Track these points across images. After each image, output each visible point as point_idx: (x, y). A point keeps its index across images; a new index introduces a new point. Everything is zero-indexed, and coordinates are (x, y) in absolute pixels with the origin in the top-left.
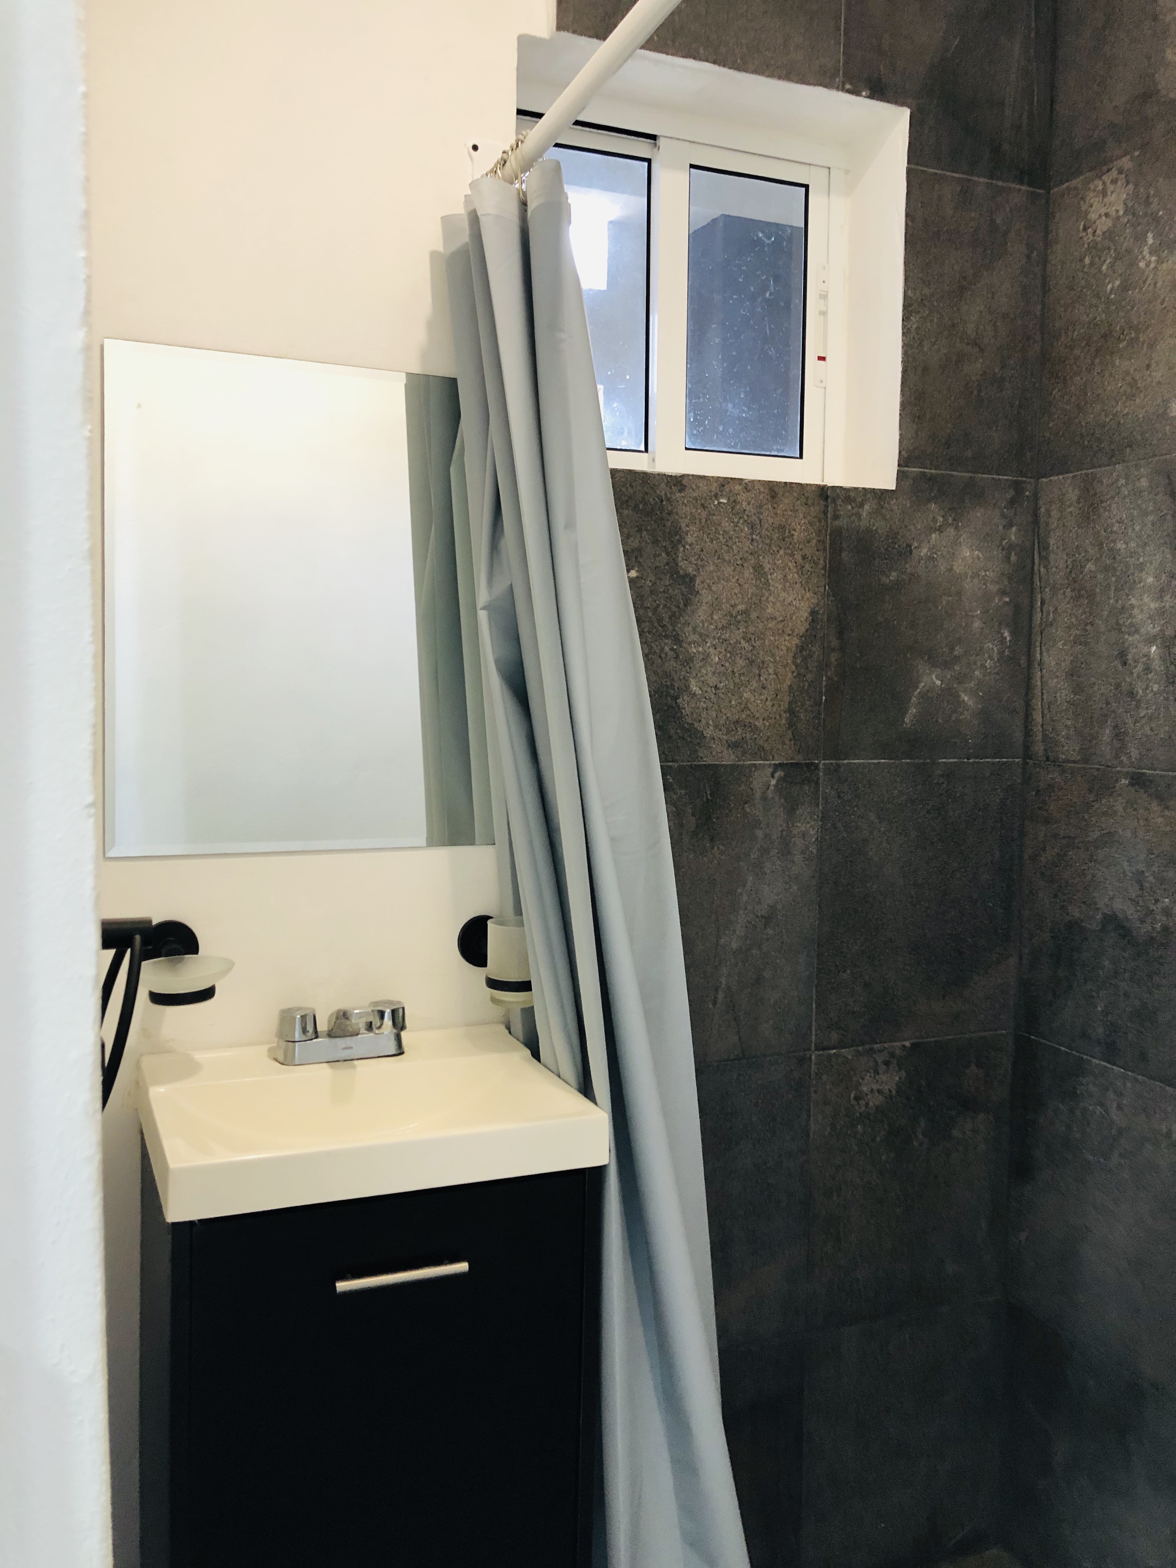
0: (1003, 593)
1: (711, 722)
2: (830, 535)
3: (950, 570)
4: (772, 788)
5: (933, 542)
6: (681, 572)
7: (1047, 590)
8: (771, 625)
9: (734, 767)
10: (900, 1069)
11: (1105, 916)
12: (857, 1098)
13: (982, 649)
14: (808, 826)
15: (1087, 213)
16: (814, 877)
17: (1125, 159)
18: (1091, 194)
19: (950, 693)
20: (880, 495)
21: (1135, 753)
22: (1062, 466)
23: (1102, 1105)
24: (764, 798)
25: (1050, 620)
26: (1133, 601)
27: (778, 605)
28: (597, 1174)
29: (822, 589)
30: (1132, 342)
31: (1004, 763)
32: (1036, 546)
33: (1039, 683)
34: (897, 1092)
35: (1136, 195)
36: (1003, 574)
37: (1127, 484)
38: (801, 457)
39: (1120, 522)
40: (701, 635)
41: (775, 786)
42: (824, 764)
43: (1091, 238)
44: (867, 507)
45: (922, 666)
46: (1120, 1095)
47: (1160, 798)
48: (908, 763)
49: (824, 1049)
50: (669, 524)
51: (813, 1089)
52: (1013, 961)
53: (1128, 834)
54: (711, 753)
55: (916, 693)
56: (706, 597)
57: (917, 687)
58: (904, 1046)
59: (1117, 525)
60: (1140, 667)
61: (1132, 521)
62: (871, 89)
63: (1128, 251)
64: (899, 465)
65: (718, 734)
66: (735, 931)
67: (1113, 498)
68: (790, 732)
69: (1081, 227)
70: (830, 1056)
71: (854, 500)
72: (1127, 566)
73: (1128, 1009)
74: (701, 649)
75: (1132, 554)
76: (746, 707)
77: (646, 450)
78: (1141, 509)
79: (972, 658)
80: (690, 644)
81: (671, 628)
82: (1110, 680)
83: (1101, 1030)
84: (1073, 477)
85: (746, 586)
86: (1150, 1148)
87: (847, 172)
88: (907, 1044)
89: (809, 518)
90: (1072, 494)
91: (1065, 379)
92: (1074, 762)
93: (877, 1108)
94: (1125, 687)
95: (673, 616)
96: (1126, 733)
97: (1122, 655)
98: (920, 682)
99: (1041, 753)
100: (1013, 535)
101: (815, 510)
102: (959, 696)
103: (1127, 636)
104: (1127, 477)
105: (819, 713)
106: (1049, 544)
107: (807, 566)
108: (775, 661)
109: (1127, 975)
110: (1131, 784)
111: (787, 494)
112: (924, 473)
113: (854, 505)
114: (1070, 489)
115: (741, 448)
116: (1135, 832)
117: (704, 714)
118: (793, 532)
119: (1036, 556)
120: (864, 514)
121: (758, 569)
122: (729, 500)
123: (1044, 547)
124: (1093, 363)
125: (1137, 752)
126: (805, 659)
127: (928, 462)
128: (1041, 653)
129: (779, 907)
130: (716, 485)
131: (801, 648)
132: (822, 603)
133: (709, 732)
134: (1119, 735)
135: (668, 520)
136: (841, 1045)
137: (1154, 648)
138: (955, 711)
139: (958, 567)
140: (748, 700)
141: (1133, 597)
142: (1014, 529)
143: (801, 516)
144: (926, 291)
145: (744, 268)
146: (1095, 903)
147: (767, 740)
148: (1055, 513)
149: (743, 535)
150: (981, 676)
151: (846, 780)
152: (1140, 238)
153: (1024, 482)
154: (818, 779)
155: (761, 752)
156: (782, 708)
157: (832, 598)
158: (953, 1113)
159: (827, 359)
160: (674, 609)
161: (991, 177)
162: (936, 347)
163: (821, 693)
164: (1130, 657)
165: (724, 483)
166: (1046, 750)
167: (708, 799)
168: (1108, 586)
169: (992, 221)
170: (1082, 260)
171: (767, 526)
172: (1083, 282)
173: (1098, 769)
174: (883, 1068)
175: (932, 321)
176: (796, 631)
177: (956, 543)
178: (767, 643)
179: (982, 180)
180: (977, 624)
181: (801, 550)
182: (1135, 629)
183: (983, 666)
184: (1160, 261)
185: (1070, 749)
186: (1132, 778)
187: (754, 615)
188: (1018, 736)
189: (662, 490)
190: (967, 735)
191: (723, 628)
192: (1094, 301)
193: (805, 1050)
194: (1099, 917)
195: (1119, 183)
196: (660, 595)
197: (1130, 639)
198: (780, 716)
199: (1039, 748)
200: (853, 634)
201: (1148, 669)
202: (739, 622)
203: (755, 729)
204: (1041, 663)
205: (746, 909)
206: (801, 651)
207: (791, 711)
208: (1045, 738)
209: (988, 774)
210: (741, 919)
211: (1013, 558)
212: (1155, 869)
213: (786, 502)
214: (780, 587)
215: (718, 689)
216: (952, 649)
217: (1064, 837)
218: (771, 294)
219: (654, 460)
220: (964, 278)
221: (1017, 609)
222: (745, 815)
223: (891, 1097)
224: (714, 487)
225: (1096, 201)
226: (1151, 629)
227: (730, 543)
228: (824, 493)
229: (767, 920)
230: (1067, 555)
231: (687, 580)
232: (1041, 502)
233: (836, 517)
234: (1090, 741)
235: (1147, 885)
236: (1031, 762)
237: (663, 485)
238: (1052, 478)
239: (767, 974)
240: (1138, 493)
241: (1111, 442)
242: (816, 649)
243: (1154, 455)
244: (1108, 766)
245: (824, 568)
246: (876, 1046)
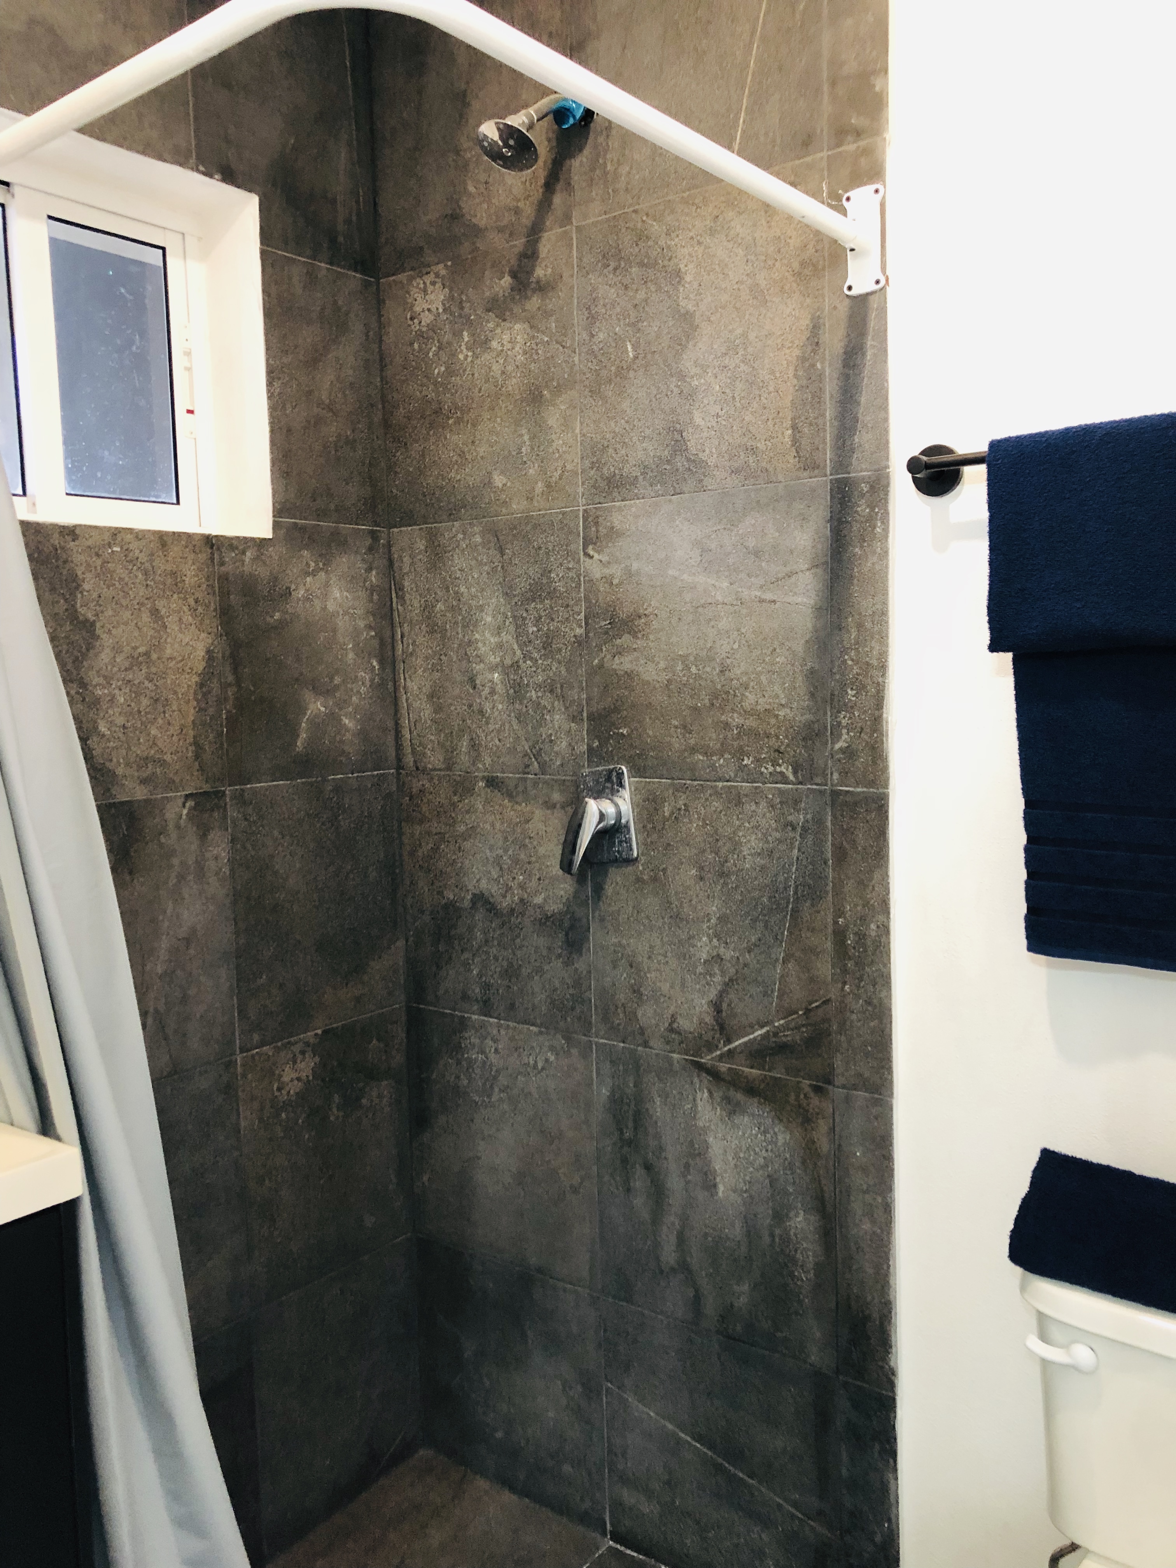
0: (370, 627)
1: (121, 761)
2: (219, 580)
3: (324, 609)
4: (184, 817)
5: (308, 586)
6: (81, 618)
7: (405, 625)
8: (172, 664)
9: (147, 801)
10: (314, 1056)
11: (474, 895)
12: (279, 1089)
13: (356, 677)
14: (220, 848)
15: (413, 306)
16: (228, 895)
17: (441, 266)
18: (415, 290)
19: (333, 717)
20: (261, 543)
21: (488, 761)
22: (409, 519)
23: (483, 1052)
24: (178, 827)
25: (410, 650)
26: (477, 636)
27: (176, 646)
28: (70, 1208)
29: (215, 630)
30: (458, 421)
31: (382, 775)
32: (393, 587)
33: (405, 705)
34: (313, 1077)
35: (452, 298)
36: (368, 612)
37: (464, 538)
38: (178, 503)
39: (461, 570)
40: (105, 677)
41: (187, 815)
42: (230, 791)
43: (418, 327)
44: (248, 554)
45: (308, 695)
46: (495, 1041)
47: (510, 796)
48: (303, 783)
49: (248, 1051)
50: (65, 572)
51: (240, 1089)
52: (401, 943)
53: (488, 826)
54: (124, 790)
55: (305, 720)
56: (106, 640)
57: (306, 714)
58: (316, 1034)
59: (459, 572)
60: (487, 690)
61: (471, 569)
62: (222, 174)
63: (449, 343)
64: (274, 516)
65: (128, 772)
66: (158, 956)
67: (454, 549)
68: (197, 763)
69: (409, 317)
70: (253, 1056)
71: (237, 548)
72: (470, 607)
73: (498, 969)
74: (106, 691)
75: (473, 597)
76: (155, 744)
77: (25, 494)
78: (477, 560)
79: (349, 686)
80: (96, 686)
81: (75, 672)
82: (464, 702)
83: (477, 990)
84: (420, 529)
85: (145, 629)
86: (523, 1079)
87: (200, 239)
88: (319, 1032)
89: (198, 564)
90: (421, 545)
91: (406, 444)
92: (440, 770)
93: (297, 1094)
94: (475, 707)
95: (76, 660)
96: (480, 745)
97: (472, 681)
98: (308, 709)
99: (411, 764)
100: (373, 577)
101: (203, 557)
102: (341, 720)
103: (474, 665)
104: (464, 533)
105: (222, 744)
106: (403, 586)
107: (200, 609)
108: (178, 698)
109: (496, 943)
110: (487, 786)
111: (175, 542)
112: (296, 523)
113: (237, 552)
114: (418, 540)
115: (120, 494)
116: (493, 825)
117: (114, 754)
118: (184, 578)
119: (394, 595)
120: (247, 560)
121: (155, 613)
122: (122, 548)
123: (400, 588)
124: (428, 433)
125: (490, 759)
126: (204, 695)
127: (298, 513)
128: (405, 679)
129: (198, 927)
130: (108, 534)
131: (201, 685)
132: (216, 642)
133: (120, 771)
134: (474, 746)
135: (64, 568)
136: (262, 1044)
137: (496, 675)
138: (339, 733)
139: (331, 606)
140: (155, 737)
141: (478, 632)
142: (374, 572)
143: (190, 562)
144: (285, 360)
145: (110, 321)
146: (466, 886)
147: (177, 773)
148: (406, 559)
149: (138, 581)
150: (357, 701)
151: (251, 803)
152: (458, 334)
153: (379, 531)
154: (226, 804)
155: (171, 785)
156: (188, 741)
157: (225, 638)
158: (361, 1085)
159: (195, 412)
160: (76, 653)
161: (331, 264)
162: (297, 410)
163: (221, 726)
164: (478, 682)
165: (116, 533)
166: (415, 761)
167: (124, 834)
168: (456, 623)
169: (335, 302)
170: (412, 344)
171: (159, 572)
172: (414, 363)
173: (460, 775)
174: (300, 1057)
175: (291, 387)
176: (195, 669)
177: (327, 585)
178: (169, 682)
179: (323, 265)
180: (351, 655)
181: (193, 594)
182: (481, 659)
183: (358, 692)
184: (476, 356)
185: (434, 759)
186: (487, 781)
187: (154, 656)
188: (392, 753)
189: (56, 540)
190: (349, 753)
191: (126, 670)
192: (425, 380)
193: (231, 1055)
194: (469, 897)
195: (437, 286)
196: (62, 641)
197: (478, 667)
198: (187, 749)
199: (409, 760)
200: (246, 670)
201: (493, 692)
202: (142, 663)
203: (163, 763)
204: (405, 688)
205: (168, 934)
206: (201, 688)
207: (196, 743)
208: (414, 751)
209: (370, 786)
210: (164, 944)
211: (375, 597)
212: (510, 852)
213: (175, 551)
214: (177, 628)
215: (127, 728)
216: (332, 679)
217: (436, 834)
218: (137, 348)
219: (34, 504)
220: (316, 351)
221: (382, 643)
222: (161, 845)
223: (308, 1081)
224: (107, 537)
225: (419, 296)
226: (494, 659)
227: (126, 589)
228: (211, 542)
229: (188, 941)
230: (421, 595)
231: (88, 625)
232: (393, 549)
233: (222, 564)
234: (452, 752)
235: (506, 867)
236: (403, 772)
237: (56, 535)
238: (402, 529)
239: (192, 992)
240: (473, 547)
241: (449, 503)
242: (215, 685)
243: (484, 517)
244: (468, 773)
245: (215, 610)
246: (292, 1039)
